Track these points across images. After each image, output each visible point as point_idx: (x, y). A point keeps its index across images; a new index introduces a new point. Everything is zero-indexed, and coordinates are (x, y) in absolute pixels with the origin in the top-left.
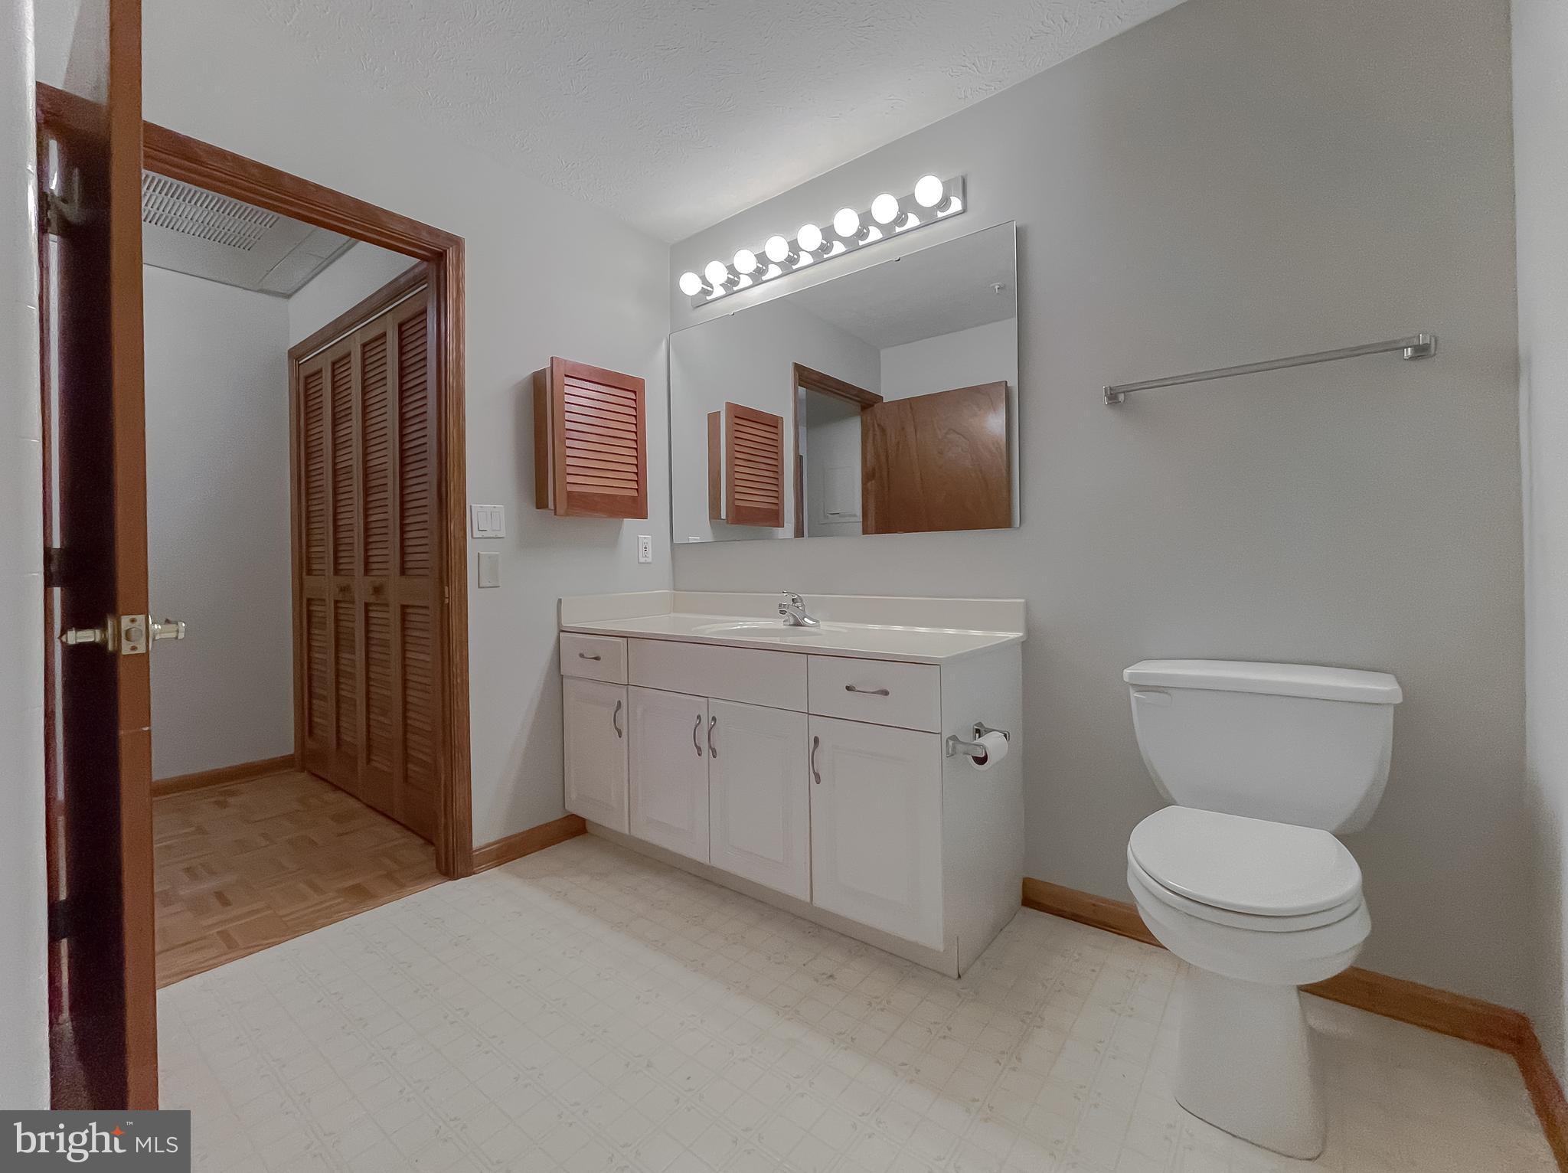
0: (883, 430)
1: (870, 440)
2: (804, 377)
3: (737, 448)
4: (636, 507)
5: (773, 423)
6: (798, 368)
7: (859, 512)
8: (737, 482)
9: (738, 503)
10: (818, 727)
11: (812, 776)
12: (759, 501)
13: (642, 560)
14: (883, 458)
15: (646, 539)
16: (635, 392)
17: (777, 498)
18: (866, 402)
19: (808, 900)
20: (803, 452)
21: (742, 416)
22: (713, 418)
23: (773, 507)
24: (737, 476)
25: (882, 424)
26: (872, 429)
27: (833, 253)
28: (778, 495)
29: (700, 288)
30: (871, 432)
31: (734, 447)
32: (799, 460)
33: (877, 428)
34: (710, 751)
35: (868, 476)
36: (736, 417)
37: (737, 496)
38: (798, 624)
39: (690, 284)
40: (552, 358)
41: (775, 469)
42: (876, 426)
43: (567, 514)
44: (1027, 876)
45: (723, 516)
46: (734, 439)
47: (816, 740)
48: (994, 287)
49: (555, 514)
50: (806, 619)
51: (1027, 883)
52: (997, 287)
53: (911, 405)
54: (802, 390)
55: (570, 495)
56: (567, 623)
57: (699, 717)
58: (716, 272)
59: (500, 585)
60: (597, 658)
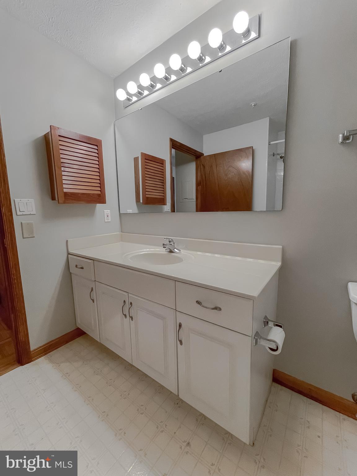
0: (204, 167)
1: (199, 170)
2: (174, 144)
3: (146, 172)
4: (100, 198)
5: (161, 162)
6: (171, 140)
7: (194, 197)
8: (147, 187)
9: (147, 196)
10: (181, 319)
11: (179, 342)
12: (155, 195)
13: (106, 221)
14: (204, 177)
15: (107, 212)
16: (97, 146)
17: (164, 193)
18: (197, 156)
19: (177, 394)
20: (174, 176)
21: (148, 159)
22: (136, 159)
23: (163, 197)
24: (147, 184)
25: (204, 165)
26: (200, 166)
27: (187, 72)
28: (164, 192)
29: (126, 97)
30: (199, 168)
31: (145, 172)
32: (173, 179)
33: (201, 166)
34: (130, 318)
35: (198, 184)
36: (145, 159)
37: (147, 193)
38: (171, 252)
39: (121, 95)
40: (50, 126)
41: (162, 181)
42: (201, 165)
43: (64, 203)
44: (274, 368)
45: (141, 201)
46: (145, 169)
47: (180, 326)
48: (252, 105)
49: (59, 203)
50: (175, 250)
51: (275, 372)
52: (253, 105)
53: (215, 156)
54: (173, 150)
55: (66, 194)
56: (71, 251)
57: (124, 301)
58: (132, 87)
59: (35, 236)
60: (82, 268)
